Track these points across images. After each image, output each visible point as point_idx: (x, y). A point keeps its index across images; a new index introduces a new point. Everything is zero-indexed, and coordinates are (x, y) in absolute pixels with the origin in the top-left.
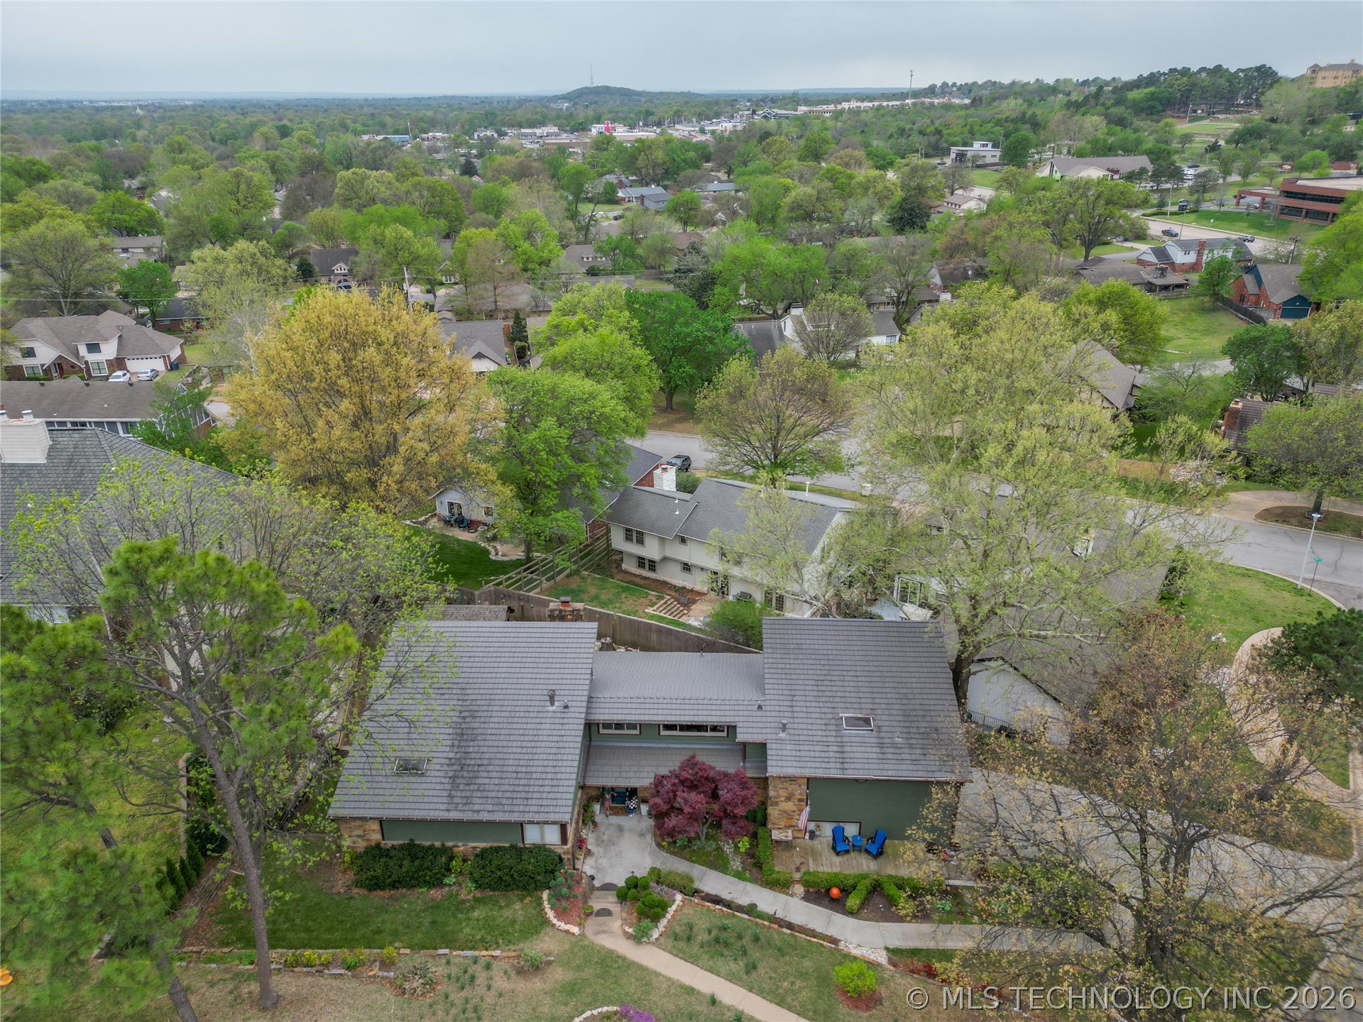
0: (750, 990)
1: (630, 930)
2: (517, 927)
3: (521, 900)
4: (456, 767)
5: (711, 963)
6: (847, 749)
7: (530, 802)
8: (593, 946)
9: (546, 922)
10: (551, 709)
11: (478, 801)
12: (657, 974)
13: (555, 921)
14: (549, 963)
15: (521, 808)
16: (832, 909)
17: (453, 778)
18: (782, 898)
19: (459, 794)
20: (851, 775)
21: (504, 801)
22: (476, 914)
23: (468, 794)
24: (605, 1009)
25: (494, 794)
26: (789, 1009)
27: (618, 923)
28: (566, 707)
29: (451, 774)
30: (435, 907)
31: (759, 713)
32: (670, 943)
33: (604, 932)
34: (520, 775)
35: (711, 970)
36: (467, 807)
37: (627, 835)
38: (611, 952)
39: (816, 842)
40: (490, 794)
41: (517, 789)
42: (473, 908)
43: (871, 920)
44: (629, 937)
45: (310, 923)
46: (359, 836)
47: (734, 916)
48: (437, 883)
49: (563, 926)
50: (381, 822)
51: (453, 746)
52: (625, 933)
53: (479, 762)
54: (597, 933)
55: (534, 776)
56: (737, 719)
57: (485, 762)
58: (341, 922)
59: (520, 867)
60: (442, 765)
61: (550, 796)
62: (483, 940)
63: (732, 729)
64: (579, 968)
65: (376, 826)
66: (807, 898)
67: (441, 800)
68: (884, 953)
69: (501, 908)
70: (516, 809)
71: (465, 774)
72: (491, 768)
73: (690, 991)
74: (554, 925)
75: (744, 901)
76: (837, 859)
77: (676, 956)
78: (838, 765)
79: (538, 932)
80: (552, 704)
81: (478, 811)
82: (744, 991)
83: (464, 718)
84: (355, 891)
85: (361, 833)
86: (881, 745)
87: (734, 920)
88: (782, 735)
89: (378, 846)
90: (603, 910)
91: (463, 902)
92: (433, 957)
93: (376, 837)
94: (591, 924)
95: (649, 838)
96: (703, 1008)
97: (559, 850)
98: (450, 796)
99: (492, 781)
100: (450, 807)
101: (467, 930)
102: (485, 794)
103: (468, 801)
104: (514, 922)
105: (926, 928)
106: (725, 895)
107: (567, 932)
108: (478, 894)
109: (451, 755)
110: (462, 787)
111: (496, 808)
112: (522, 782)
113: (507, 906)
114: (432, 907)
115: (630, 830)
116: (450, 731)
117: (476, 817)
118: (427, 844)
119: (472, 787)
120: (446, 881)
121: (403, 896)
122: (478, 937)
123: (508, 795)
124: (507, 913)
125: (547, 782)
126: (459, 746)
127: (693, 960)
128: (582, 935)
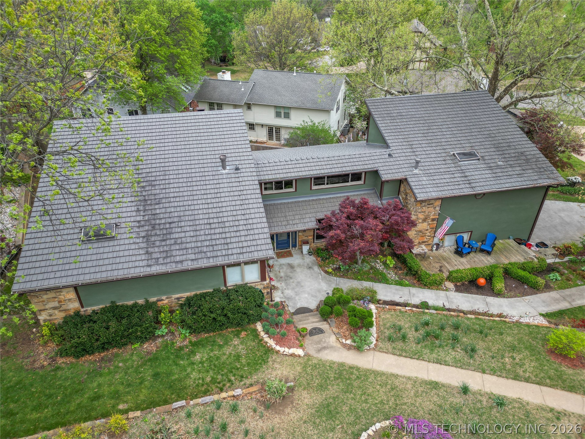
0: (484, 372)
1: (349, 342)
2: (244, 361)
3: (237, 335)
4: (146, 228)
5: (434, 355)
6: (467, 174)
7: (230, 246)
8: (322, 364)
9: (269, 350)
10: (224, 172)
11: (178, 253)
12: (396, 376)
13: (278, 348)
14: (291, 389)
15: (224, 252)
16: (483, 294)
17: (147, 237)
18: (442, 293)
19: (156, 250)
20: (479, 190)
21: (205, 249)
22: (198, 357)
23: (165, 248)
24: (378, 426)
25: (193, 245)
26: (527, 380)
27: (334, 338)
28: (237, 169)
29: (143, 234)
30: (153, 359)
31: (392, 159)
32: (388, 346)
33: (325, 348)
34: (213, 226)
35: (438, 362)
36: (168, 260)
37: (298, 270)
38: (342, 365)
40: (188, 246)
41: (214, 237)
42: (193, 353)
43: (515, 296)
44: (349, 348)
45: (12, 406)
46: (55, 308)
48: (152, 337)
49: (287, 351)
50: (76, 288)
51: (138, 210)
52: (344, 345)
53: (170, 220)
54: (319, 351)
55: (227, 224)
56: (376, 165)
57: (176, 220)
58: (50, 396)
59: (231, 306)
60: (132, 227)
61: (248, 238)
62: (214, 381)
63: (369, 173)
64: (322, 387)
65: (72, 295)
66: (458, 289)
67: (139, 258)
68: (542, 318)
69: (220, 347)
70: (219, 253)
71: (158, 232)
72: (183, 224)
73: (435, 385)
74: (278, 352)
75: (416, 301)
77: (400, 355)
78: (468, 186)
79: (266, 362)
80: (224, 168)
81: (181, 262)
82: (479, 375)
83: (143, 187)
84: (61, 361)
85: (56, 304)
86: (490, 168)
87: (426, 316)
88: (416, 171)
89: (77, 314)
90: (315, 329)
91: (181, 348)
92: (169, 413)
93: (75, 305)
94: (311, 344)
95: (316, 269)
96: (458, 400)
97: (260, 287)
98: (147, 253)
99: (188, 234)
100: (150, 262)
101: (194, 375)
102: (184, 246)
103: (167, 254)
104: (238, 357)
105: (554, 294)
106: (397, 299)
107: (293, 355)
108: (194, 339)
109: (138, 218)
110: (158, 243)
111: (197, 256)
112: (217, 231)
113: (226, 343)
114: (150, 360)
115: (299, 266)
116: (133, 199)
117: (180, 267)
118: (130, 303)
119: (168, 242)
120: (158, 332)
121: (116, 356)
122: (208, 379)
123: (207, 243)
124: (228, 350)
125: (241, 228)
126: (145, 211)
127: (417, 356)
128: (307, 355)
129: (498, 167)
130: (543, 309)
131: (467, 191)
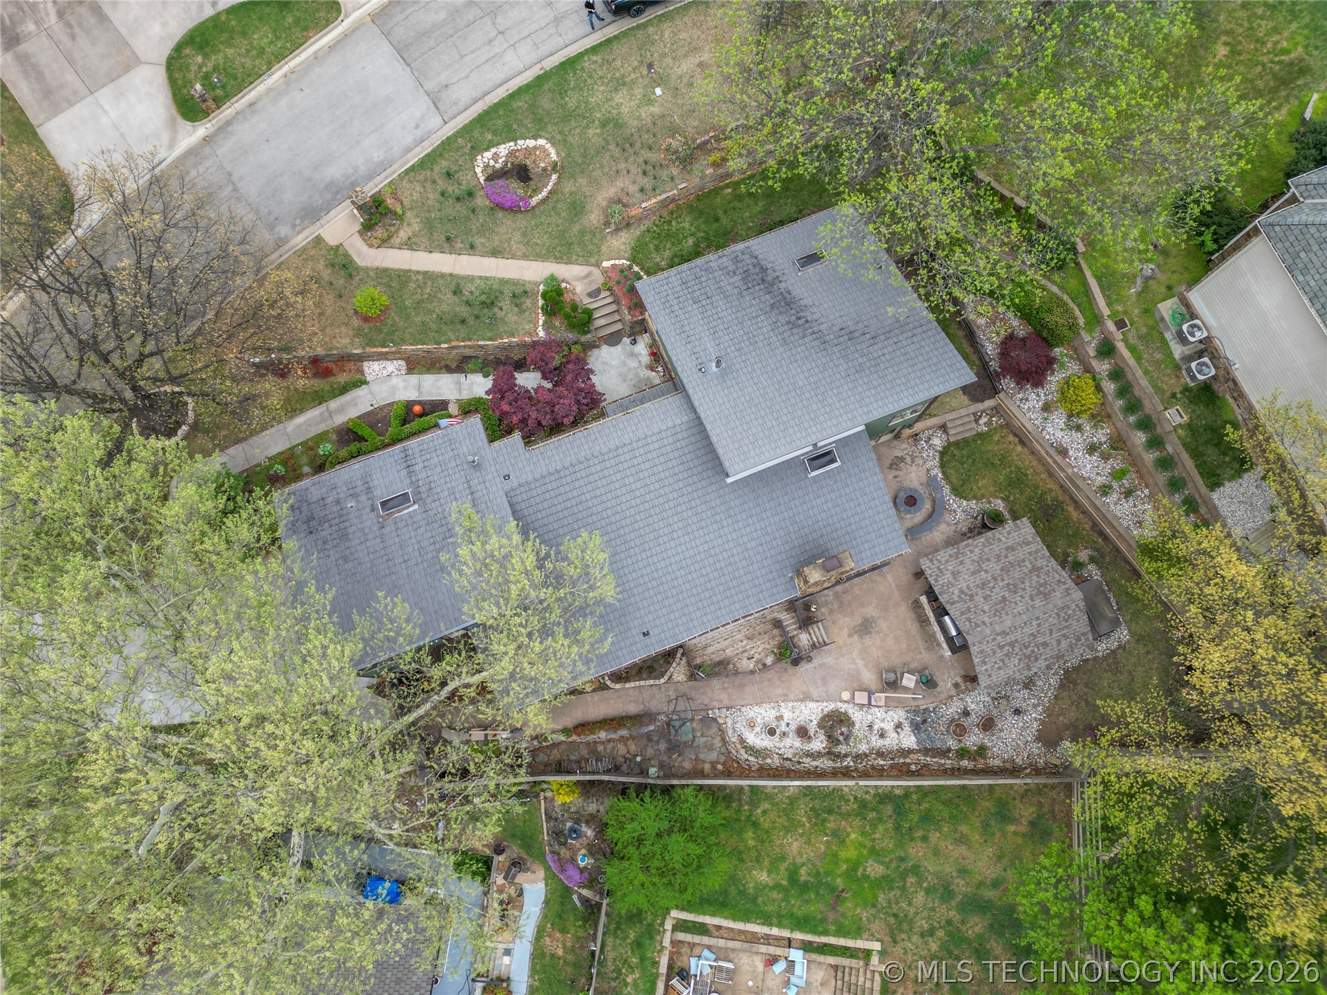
0: (451, 275)
2: (651, 246)
4: (770, 278)
9: (632, 260)
11: (727, 264)
13: (625, 262)
14: (607, 226)
17: (764, 270)
18: (465, 395)
19: (749, 262)
21: (703, 273)
22: (691, 241)
23: (740, 265)
25: (717, 274)
26: (418, 272)
27: (578, 290)
29: (770, 271)
32: (528, 287)
33: (585, 277)
35: (487, 278)
38: (569, 262)
40: (720, 272)
41: (699, 286)
42: (697, 245)
43: (385, 406)
44: (563, 280)
49: (617, 263)
52: (567, 282)
53: (751, 291)
54: (589, 274)
64: (582, 232)
68: (368, 377)
70: (688, 273)
71: (756, 277)
73: (495, 253)
79: (633, 249)
82: (456, 272)
87: (489, 334)
90: (597, 296)
94: (598, 278)
96: (479, 241)
101: (687, 225)
103: (736, 260)
104: (657, 249)
105: (340, 420)
117: (720, 253)
119: (741, 271)
123: (703, 279)
126: (782, 294)
127: (505, 282)
128: (598, 265)
129: (354, 496)
130: (361, 392)
131: (413, 443)
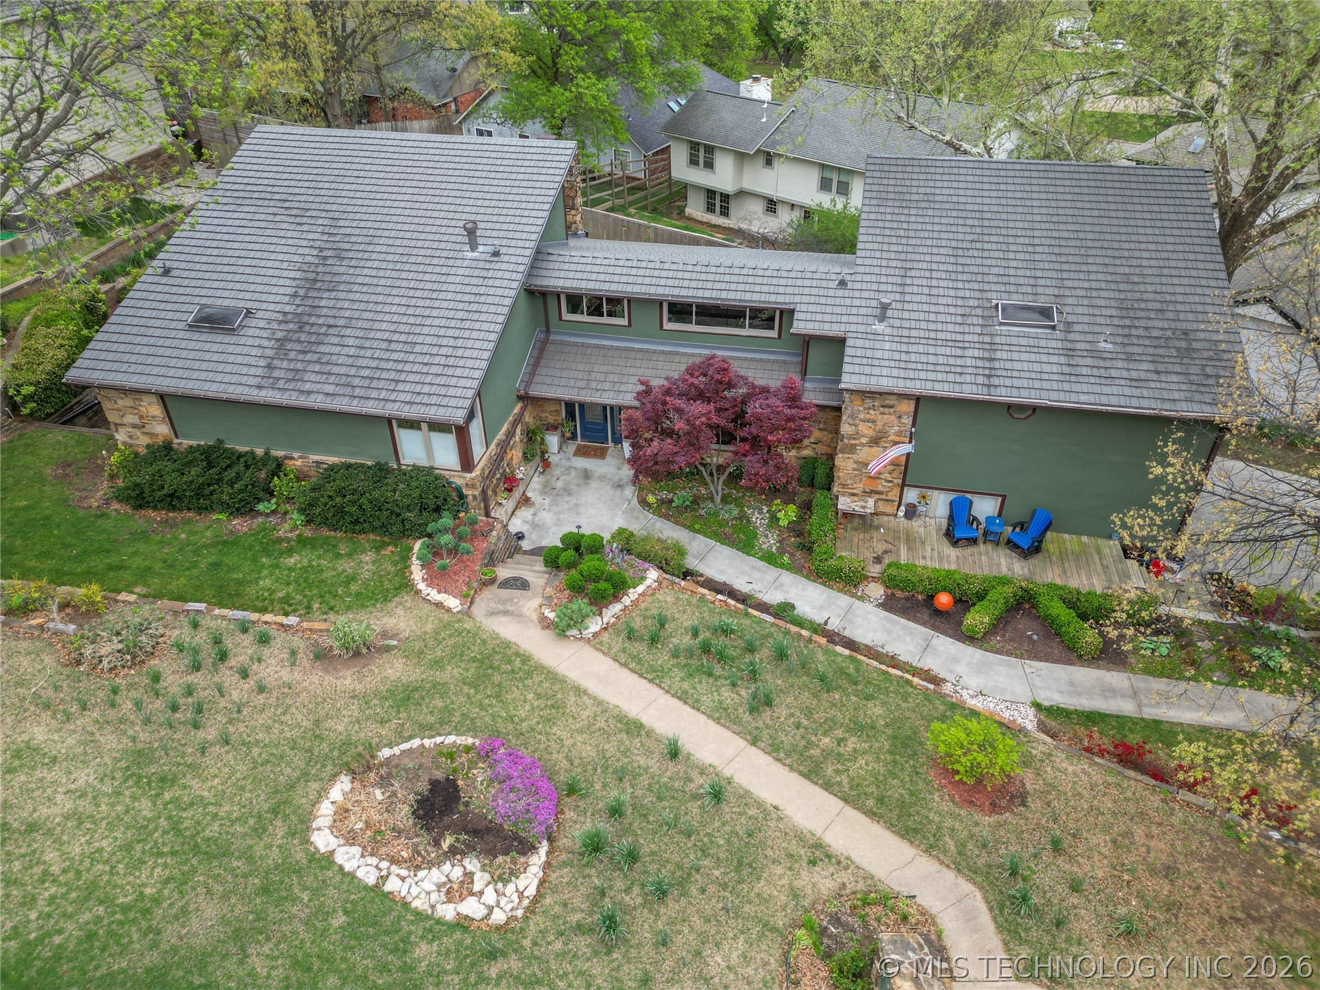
0: (754, 742)
1: (552, 615)
2: (354, 588)
3: (378, 548)
4: (291, 326)
5: (686, 685)
6: (998, 355)
7: (400, 387)
8: (475, 634)
9: (406, 585)
10: (470, 255)
11: (313, 377)
12: (580, 691)
13: (421, 586)
14: (388, 649)
15: (383, 394)
16: (934, 628)
17: (282, 342)
18: (843, 600)
19: (285, 364)
20: (1002, 395)
21: (356, 382)
22: (291, 561)
23: (299, 366)
24: (451, 739)
25: (343, 370)
26: (827, 786)
27: (537, 602)
28: (496, 254)
29: (279, 335)
30: (229, 543)
31: (840, 293)
32: (618, 643)
33: (506, 613)
34: (394, 346)
35: (683, 697)
36: (292, 385)
37: (594, 484)
38: (507, 644)
39: (916, 524)
40: (335, 370)
41: (383, 365)
42: (290, 552)
43: (1009, 654)
44: (546, 624)
45: (18, 542)
46: (135, 426)
47: (747, 614)
48: (244, 508)
49: (434, 595)
50: (163, 397)
51: (295, 295)
52: (543, 618)
53: (331, 321)
54: (493, 613)
55: (418, 349)
56: (797, 299)
57: (341, 322)
58: (66, 546)
59: (376, 494)
60: (269, 321)
61: (438, 380)
62: (286, 600)
63: (788, 314)
64: (437, 664)
65: (156, 410)
66: (889, 604)
67: (252, 371)
68: (1031, 712)
69: (338, 556)
70: (374, 394)
71: (303, 337)
72: (348, 332)
73: (634, 727)
74: (418, 592)
75: (773, 597)
76: (952, 553)
77: (625, 665)
78: (980, 380)
79: (386, 600)
80: (473, 247)
81: (309, 393)
82: (741, 743)
83: (325, 258)
84: (116, 506)
85: (135, 419)
86: (1070, 352)
87: (747, 622)
88: (879, 327)
89: (167, 447)
90: (516, 579)
91: (280, 540)
92: (176, 613)
93: (163, 430)
94: (486, 600)
95: (629, 491)
96: (649, 763)
97: (459, 480)
98: (269, 366)
99: (345, 351)
100: (264, 382)
101: (266, 582)
102: (327, 368)
103: (296, 376)
104: (352, 578)
105: (1116, 678)
106: (740, 585)
107: (439, 605)
108: (308, 533)
109: (288, 308)
110: (292, 355)
111: (340, 390)
112: (395, 356)
113: (349, 555)
114: (225, 543)
115: (602, 478)
116: (298, 275)
117: (303, 401)
118: (243, 449)
119: (308, 357)
120: (261, 507)
121: (187, 522)
122: (280, 595)
123: (366, 373)
124: (346, 566)
125: (436, 360)
126: (305, 297)
127: (654, 676)
128: (465, 613)
130: (1053, 697)
